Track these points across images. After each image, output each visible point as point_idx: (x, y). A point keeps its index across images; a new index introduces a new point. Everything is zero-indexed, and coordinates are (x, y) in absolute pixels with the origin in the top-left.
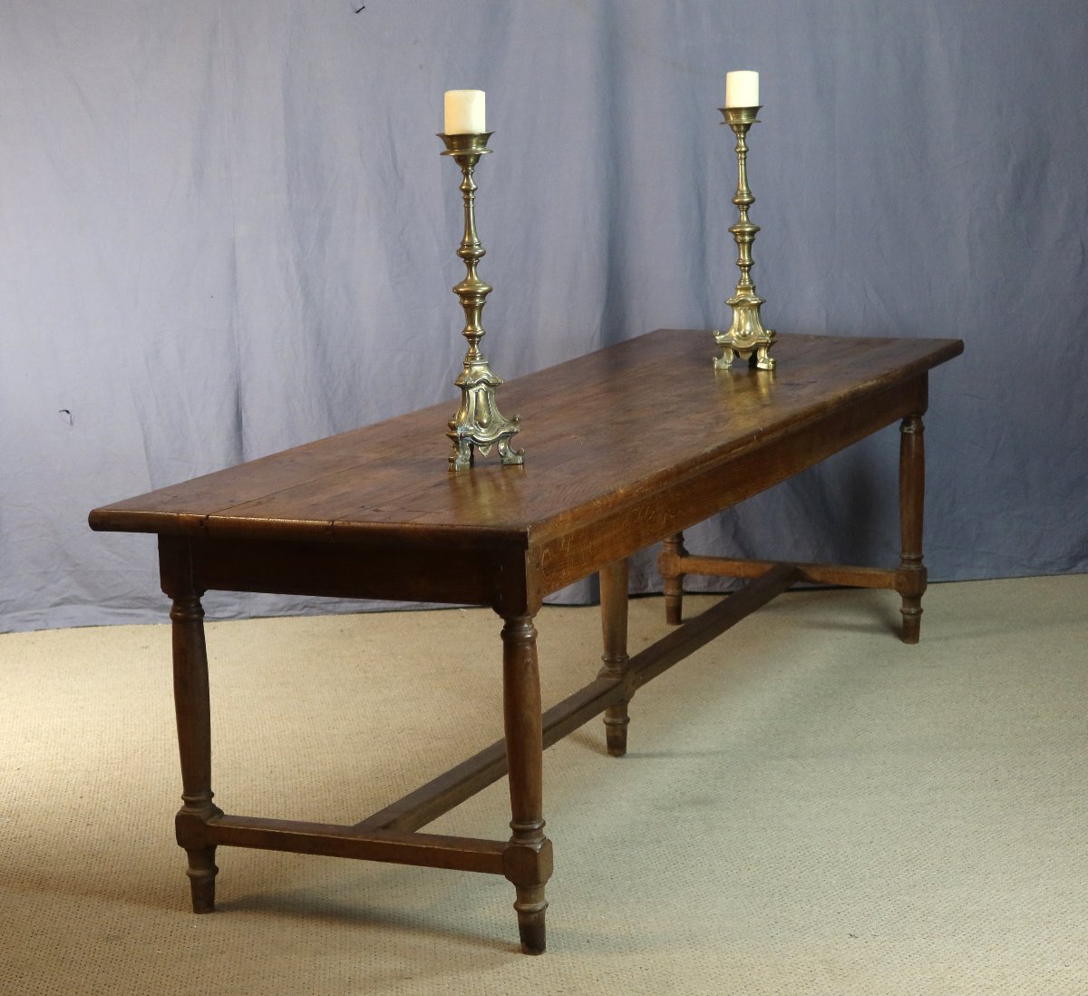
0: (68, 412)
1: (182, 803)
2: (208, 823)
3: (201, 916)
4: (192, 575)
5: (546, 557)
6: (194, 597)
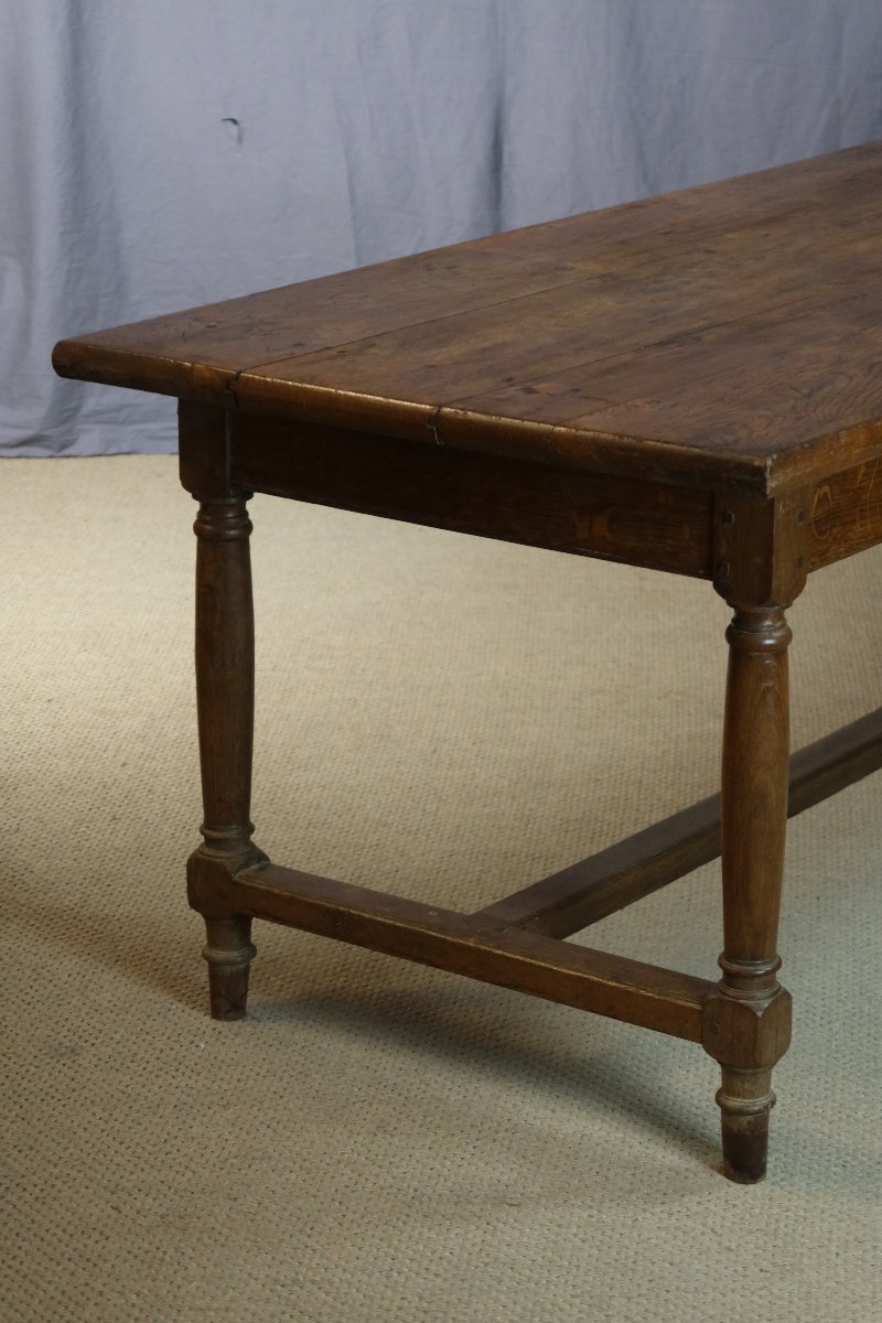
0: (234, 121)
1: (200, 839)
2: (236, 877)
3: (220, 1025)
4: (228, 463)
5: (823, 500)
6: (233, 501)
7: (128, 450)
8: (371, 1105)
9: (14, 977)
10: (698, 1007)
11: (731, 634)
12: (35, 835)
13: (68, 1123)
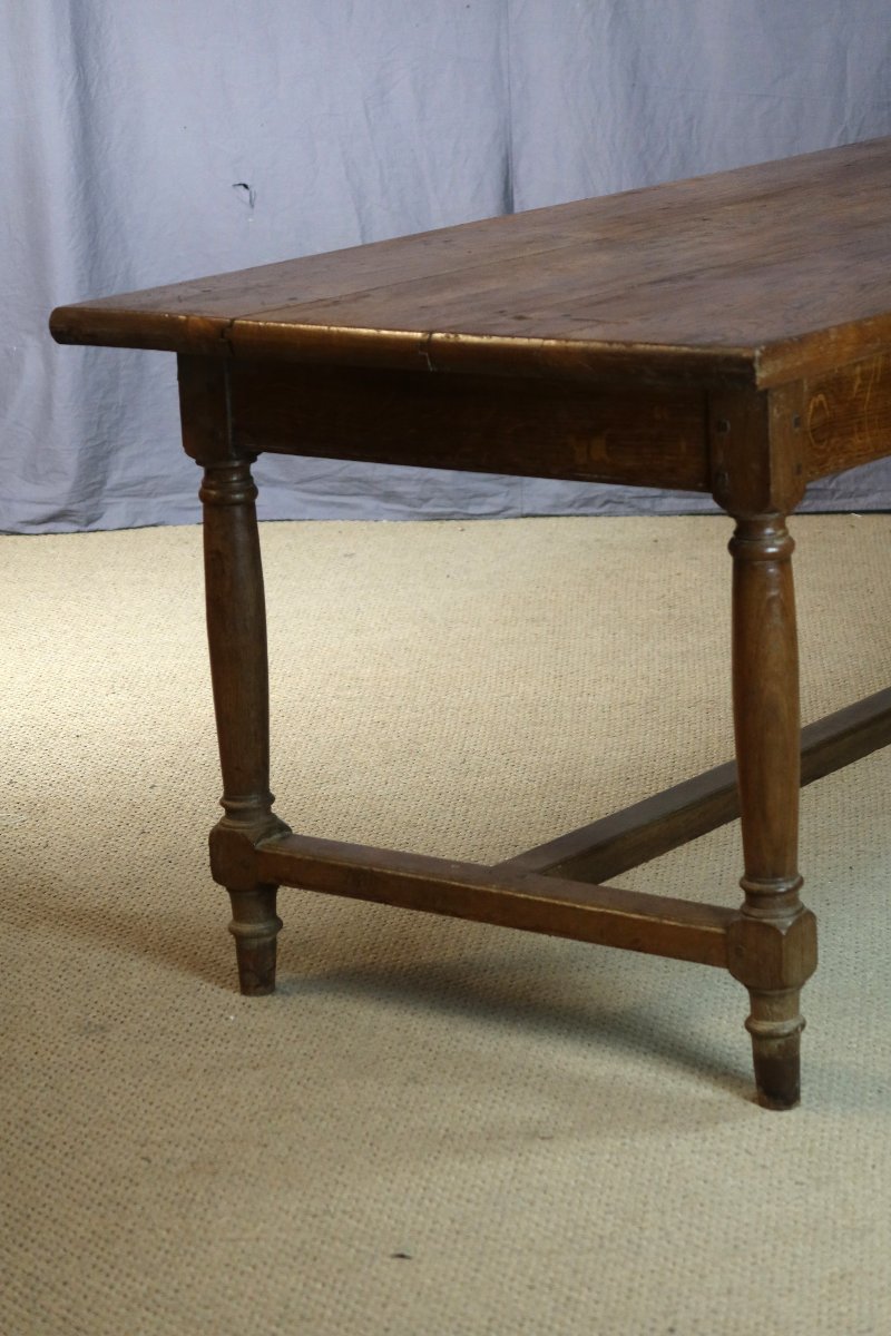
0: (246, 186)
1: (222, 812)
2: (258, 846)
3: (250, 1000)
4: (229, 425)
5: (819, 408)
6: (237, 464)
7: (154, 522)
8: (401, 1060)
9: (43, 969)
10: (720, 930)
11: (734, 547)
12: (63, 850)
13: (98, 1089)
